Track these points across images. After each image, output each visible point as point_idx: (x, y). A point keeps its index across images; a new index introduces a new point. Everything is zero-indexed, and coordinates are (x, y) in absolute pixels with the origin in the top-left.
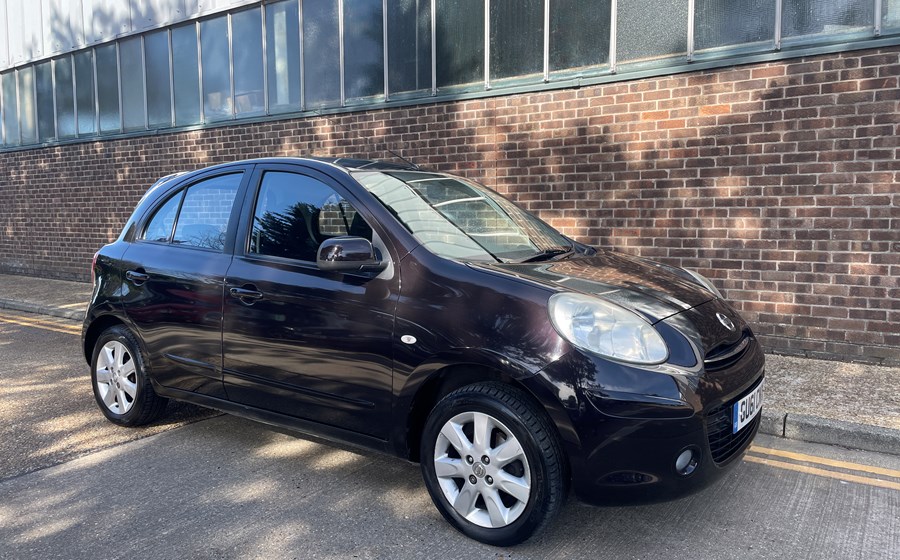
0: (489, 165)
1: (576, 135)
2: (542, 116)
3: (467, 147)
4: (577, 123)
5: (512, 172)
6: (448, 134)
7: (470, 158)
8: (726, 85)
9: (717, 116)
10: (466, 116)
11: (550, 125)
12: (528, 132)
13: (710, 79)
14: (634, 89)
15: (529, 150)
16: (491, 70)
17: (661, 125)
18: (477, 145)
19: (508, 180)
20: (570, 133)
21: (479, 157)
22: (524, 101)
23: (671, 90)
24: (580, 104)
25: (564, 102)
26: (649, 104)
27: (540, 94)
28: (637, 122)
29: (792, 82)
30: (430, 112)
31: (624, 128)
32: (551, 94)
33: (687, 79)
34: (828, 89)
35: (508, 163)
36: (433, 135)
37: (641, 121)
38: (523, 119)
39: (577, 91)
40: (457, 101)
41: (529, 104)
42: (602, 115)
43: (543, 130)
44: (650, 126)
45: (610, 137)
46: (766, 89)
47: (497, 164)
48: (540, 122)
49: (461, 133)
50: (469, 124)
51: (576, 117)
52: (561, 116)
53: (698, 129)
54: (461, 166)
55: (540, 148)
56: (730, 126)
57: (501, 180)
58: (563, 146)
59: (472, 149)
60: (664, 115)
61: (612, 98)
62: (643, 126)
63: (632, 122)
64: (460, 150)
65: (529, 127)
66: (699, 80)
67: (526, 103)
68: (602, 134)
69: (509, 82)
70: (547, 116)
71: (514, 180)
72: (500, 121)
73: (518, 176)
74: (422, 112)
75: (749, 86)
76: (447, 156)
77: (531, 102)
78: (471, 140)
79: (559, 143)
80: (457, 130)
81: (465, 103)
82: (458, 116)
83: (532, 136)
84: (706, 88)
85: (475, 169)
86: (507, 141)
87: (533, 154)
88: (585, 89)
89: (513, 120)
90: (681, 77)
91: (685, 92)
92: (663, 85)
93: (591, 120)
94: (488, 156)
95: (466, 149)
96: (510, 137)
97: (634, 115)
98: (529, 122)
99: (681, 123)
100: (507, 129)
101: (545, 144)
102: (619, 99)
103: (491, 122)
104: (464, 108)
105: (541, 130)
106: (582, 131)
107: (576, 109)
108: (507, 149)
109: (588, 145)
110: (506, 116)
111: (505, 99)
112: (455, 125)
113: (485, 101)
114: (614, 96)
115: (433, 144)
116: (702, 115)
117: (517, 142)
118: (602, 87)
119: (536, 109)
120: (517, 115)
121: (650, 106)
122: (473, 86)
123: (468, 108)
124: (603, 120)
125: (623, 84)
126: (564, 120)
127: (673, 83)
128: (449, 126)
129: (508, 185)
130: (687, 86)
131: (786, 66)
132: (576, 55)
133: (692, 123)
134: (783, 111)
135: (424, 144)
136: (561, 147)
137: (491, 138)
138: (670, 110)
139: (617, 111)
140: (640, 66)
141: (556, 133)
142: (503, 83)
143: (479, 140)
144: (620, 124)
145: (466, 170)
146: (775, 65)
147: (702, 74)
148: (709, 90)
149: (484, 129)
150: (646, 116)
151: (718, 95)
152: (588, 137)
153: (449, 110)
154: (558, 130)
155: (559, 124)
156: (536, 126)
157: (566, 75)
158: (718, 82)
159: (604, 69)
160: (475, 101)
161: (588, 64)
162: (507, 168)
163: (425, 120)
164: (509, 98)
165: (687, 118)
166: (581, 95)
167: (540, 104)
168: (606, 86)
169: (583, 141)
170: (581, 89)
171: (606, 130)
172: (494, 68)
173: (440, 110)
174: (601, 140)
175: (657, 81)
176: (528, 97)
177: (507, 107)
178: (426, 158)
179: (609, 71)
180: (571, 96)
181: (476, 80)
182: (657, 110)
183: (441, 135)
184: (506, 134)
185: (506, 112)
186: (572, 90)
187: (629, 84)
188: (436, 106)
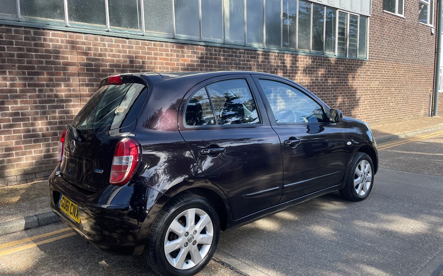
0: (73, 75)
1: (128, 63)
2: (109, 50)
3: (54, 62)
4: (129, 57)
5: (90, 80)
6: (36, 51)
7: (56, 69)
8: (188, 51)
9: (186, 63)
10: (51, 40)
11: (114, 56)
12: (100, 58)
13: (183, 47)
14: (155, 45)
15: (101, 68)
16: (69, 14)
17: (167, 64)
18: (62, 61)
19: (87, 85)
20: (125, 62)
21: (65, 69)
22: (96, 39)
23: (169, 49)
24: (130, 47)
25: (121, 45)
26: (161, 54)
27: (106, 37)
28: (157, 61)
29: (207, 54)
30: (16, 32)
31: (151, 63)
32: (113, 39)
33: (175, 45)
34: (215, 59)
35: (87, 75)
36: (20, 49)
37: (159, 61)
38: (96, 50)
39: (127, 40)
40: (43, 29)
41: (99, 42)
42: (141, 55)
43: (109, 58)
44: (162, 63)
45: (145, 66)
46: (200, 55)
47: (79, 75)
48: (107, 53)
49: (47, 51)
50: (55, 46)
51: (128, 54)
52: (119, 51)
53: (180, 67)
54: (49, 74)
55: (108, 68)
56: (190, 68)
57: (83, 85)
58: (121, 68)
59: (59, 63)
60: (167, 59)
61: (145, 47)
62: (159, 63)
63: (154, 61)
64: (47, 63)
65: (100, 55)
66: (180, 47)
67: (98, 41)
68: (141, 64)
69: (84, 25)
70: (112, 51)
71: (92, 85)
72: (80, 48)
73: (94, 83)
74: (8, 31)
75: (195, 53)
76: (36, 66)
77: (101, 41)
78: (57, 57)
79: (119, 66)
80: (44, 49)
81: (51, 32)
82: (45, 40)
83: (103, 60)
84: (181, 51)
85: (62, 76)
86: (85, 61)
87: (103, 71)
88: (132, 40)
89: (89, 49)
90: (173, 44)
91: (175, 51)
92: (167, 46)
93: (136, 56)
94: (72, 69)
95: (54, 63)
96: (88, 59)
97: (155, 57)
98: (100, 52)
99: (174, 64)
100: (86, 54)
101: (111, 66)
102: (148, 48)
103: (73, 48)
104: (50, 35)
105: (108, 58)
106: (132, 62)
107: (128, 50)
108: (86, 66)
109: (134, 69)
110: (84, 46)
111: (83, 35)
112: (42, 45)
113: (68, 34)
114: (146, 47)
115: (19, 56)
116: (181, 62)
117: (93, 63)
118: (140, 41)
119: (104, 45)
120: (92, 46)
121: (162, 55)
122: (55, 22)
123: (53, 35)
124: (142, 58)
125: (150, 42)
126: (121, 54)
127: (170, 46)
128: (36, 45)
129: (88, 88)
130: (175, 49)
131: (204, 48)
132: (124, 21)
133: (178, 64)
134: (204, 64)
135: (12, 55)
136: (120, 69)
137: (73, 58)
138: (169, 58)
139: (148, 54)
140: (155, 35)
141: (117, 61)
142: (79, 25)
143: (63, 58)
144: (149, 61)
145: (54, 77)
146: (202, 47)
147: (180, 45)
148: (183, 52)
149: (68, 51)
150: (160, 59)
151: (185, 55)
152: (134, 65)
153: (35, 33)
154: (118, 59)
155: (119, 56)
156: (105, 55)
157: (121, 31)
158: (185, 50)
159: (139, 32)
160: (59, 32)
161: (131, 28)
162: (87, 78)
163: (13, 37)
164: (85, 35)
165: (176, 62)
166: (130, 43)
167: (107, 43)
168: (142, 41)
169: (132, 67)
170: (130, 40)
171: (143, 63)
172: (72, 14)
173: (26, 33)
174: (142, 67)
175: (164, 44)
176: (99, 37)
177: (84, 40)
178: (14, 66)
179: (142, 34)
180: (125, 42)
181: (57, 18)
182: (164, 57)
183: (29, 50)
184: (85, 57)
185: (84, 43)
186: (125, 39)
187: (153, 42)
188: (23, 29)
